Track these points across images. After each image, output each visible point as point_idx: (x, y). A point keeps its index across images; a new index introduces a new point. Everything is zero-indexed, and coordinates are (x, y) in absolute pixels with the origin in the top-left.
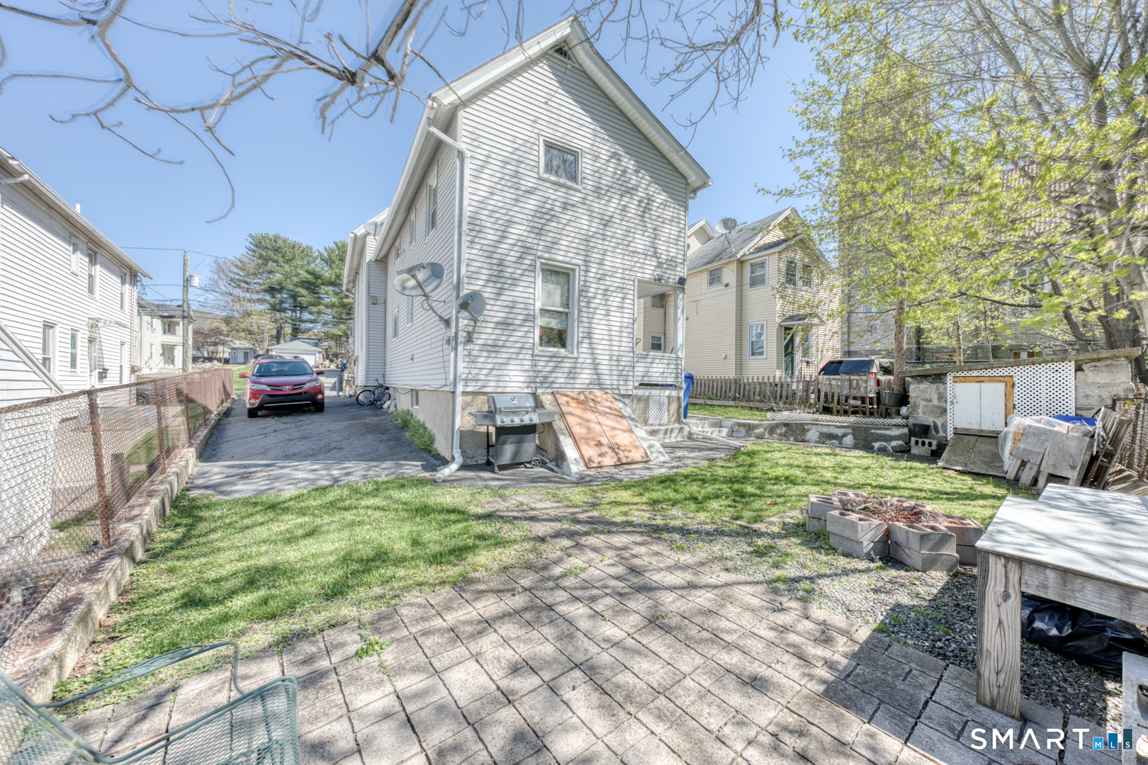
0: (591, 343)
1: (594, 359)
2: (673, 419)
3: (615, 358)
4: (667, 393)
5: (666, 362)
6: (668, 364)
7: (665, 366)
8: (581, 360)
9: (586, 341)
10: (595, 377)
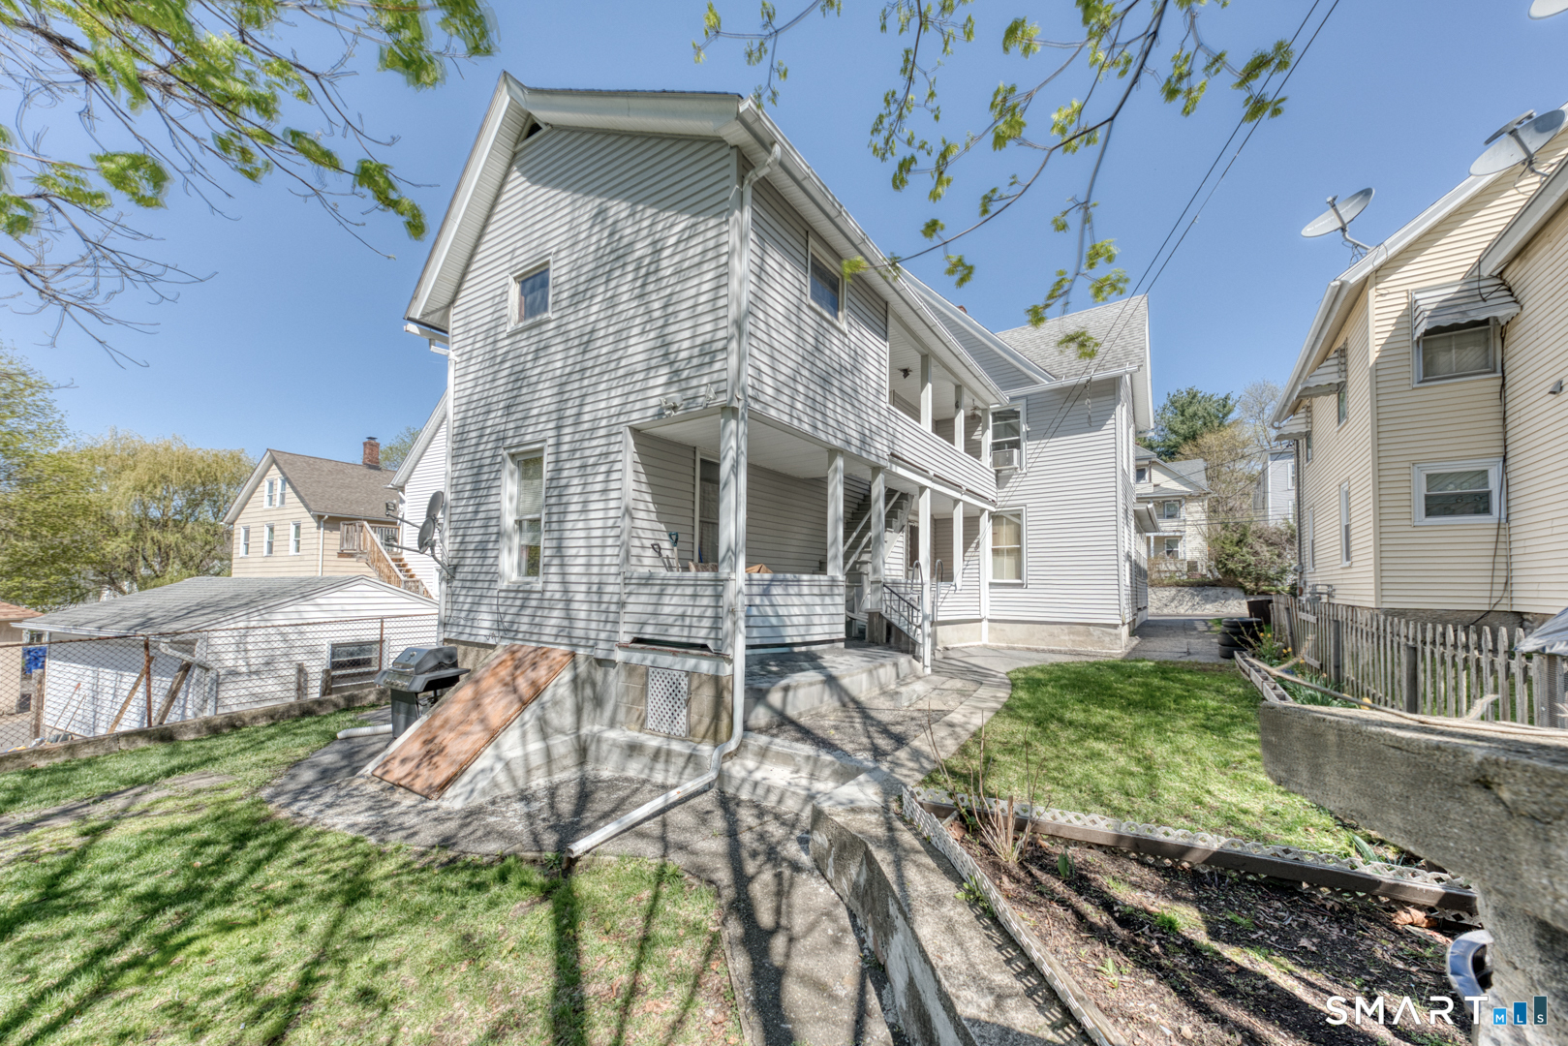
0: (562, 565)
1: (566, 592)
2: (702, 729)
3: (594, 588)
4: (690, 663)
5: (689, 591)
6: (695, 596)
7: (688, 601)
8: (548, 595)
9: (556, 561)
10: (566, 623)
